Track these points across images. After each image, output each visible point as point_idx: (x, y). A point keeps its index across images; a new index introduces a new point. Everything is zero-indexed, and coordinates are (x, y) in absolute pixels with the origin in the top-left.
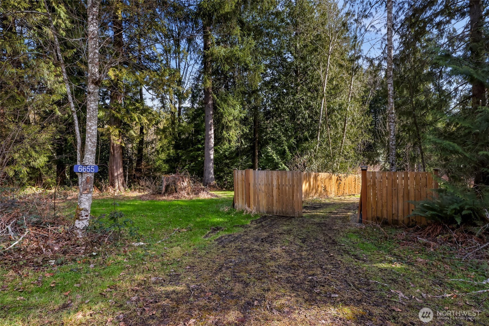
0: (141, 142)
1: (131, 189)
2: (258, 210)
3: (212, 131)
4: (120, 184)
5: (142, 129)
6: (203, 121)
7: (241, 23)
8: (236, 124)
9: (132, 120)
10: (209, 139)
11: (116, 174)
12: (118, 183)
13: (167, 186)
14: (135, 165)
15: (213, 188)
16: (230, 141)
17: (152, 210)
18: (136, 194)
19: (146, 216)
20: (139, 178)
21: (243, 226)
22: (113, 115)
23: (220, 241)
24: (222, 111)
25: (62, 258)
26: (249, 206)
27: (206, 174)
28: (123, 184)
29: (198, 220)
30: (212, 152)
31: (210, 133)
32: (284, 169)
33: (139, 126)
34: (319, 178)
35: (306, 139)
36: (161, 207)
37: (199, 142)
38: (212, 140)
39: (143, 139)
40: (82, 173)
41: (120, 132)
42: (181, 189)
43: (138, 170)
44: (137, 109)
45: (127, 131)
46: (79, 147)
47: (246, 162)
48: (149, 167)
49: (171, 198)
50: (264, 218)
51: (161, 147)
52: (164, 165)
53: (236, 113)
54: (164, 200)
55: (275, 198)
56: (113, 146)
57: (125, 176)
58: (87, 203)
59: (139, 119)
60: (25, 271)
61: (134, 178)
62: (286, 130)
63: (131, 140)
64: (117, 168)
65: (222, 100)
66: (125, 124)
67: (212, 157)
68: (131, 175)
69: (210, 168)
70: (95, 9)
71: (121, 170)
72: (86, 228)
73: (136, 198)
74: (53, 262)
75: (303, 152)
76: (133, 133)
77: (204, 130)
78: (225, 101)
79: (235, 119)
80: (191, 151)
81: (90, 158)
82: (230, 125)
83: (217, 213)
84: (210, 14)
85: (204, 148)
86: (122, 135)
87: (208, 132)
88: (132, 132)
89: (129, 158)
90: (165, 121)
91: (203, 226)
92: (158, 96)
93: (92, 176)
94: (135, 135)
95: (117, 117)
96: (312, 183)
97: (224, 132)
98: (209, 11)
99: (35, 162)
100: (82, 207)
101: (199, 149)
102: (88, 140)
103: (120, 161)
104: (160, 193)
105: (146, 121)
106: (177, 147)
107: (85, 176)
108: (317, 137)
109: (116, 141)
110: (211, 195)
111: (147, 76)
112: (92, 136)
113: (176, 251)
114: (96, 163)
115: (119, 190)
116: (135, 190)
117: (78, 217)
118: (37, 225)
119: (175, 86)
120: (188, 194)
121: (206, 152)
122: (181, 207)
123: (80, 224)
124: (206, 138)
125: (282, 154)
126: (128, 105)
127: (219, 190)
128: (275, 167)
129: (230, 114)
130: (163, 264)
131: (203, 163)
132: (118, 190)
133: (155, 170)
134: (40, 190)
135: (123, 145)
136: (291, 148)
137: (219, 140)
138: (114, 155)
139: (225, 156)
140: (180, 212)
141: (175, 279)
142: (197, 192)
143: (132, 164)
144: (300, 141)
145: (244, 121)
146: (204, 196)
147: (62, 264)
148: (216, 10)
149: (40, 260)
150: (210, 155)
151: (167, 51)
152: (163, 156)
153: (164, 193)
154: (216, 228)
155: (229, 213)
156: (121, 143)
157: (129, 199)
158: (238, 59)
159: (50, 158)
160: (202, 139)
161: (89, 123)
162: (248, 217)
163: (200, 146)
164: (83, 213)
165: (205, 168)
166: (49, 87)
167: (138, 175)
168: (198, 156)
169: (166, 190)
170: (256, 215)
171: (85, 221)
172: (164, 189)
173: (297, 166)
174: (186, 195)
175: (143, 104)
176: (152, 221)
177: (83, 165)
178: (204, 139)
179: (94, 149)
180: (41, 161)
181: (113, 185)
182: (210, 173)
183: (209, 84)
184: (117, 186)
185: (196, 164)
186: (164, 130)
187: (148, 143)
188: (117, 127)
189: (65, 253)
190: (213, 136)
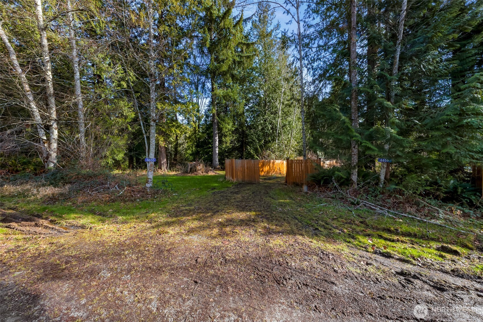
0: (177, 144)
1: (171, 171)
2: (237, 180)
3: (217, 137)
4: (165, 168)
5: (177, 137)
6: (212, 132)
7: (233, 76)
8: (230, 134)
9: (171, 132)
10: (216, 142)
11: (162, 162)
12: (164, 167)
13: (191, 169)
14: (173, 156)
15: (219, 169)
16: (226, 143)
17: (182, 181)
18: (174, 173)
19: (180, 183)
20: (175, 164)
21: (227, 187)
22: (160, 129)
23: (214, 193)
24: (222, 126)
25: (142, 199)
26: (233, 178)
27: (214, 162)
28: (166, 168)
29: (205, 185)
30: (217, 149)
31: (216, 138)
32: (257, 159)
33: (175, 135)
34: (275, 163)
35: (270, 142)
36: (187, 179)
37: (210, 143)
38: (217, 142)
39: (177, 143)
40: (148, 162)
41: (164, 139)
42: (199, 170)
43: (175, 160)
44: (173, 126)
45: (169, 138)
46: (147, 150)
47: (238, 154)
48: (181, 158)
49: (193, 175)
50: (240, 184)
51: (188, 147)
52: (191, 157)
53: (229, 127)
54: (189, 176)
55: (246, 174)
56: (161, 147)
57: (168, 164)
58: (151, 176)
59: (175, 131)
60: (127, 203)
61: (173, 164)
62: (258, 136)
63: (170, 143)
64: (163, 158)
65: (221, 120)
66: (167, 134)
67: (217, 152)
68: (171, 163)
69: (217, 159)
70: (153, 87)
71: (165, 160)
72: (151, 187)
73: (174, 175)
74: (138, 200)
75: (268, 148)
76: (172, 140)
77: (213, 137)
78: (224, 121)
79: (229, 130)
80: (206, 149)
81: (152, 155)
82: (226, 134)
83: (216, 182)
84: (214, 72)
85: (212, 147)
86: (165, 140)
88: (171, 138)
89: (170, 152)
90: (189, 133)
91: (207, 188)
92: (185, 118)
93: (153, 163)
94: (173, 140)
95: (163, 131)
96: (271, 166)
97: (223, 138)
98: (213, 70)
99: (117, 157)
100: (149, 177)
101: (210, 148)
102: (151, 147)
103: (164, 155)
104: (187, 172)
105: (179, 132)
106: (197, 146)
107: (150, 163)
108: (276, 140)
109: (162, 144)
110: (215, 173)
111: (179, 107)
112: (153, 145)
113: (192, 197)
114: (155, 157)
115: (164, 171)
116: (173, 171)
117: (147, 182)
118: (129, 186)
119: (195, 113)
120: (202, 172)
121: (214, 149)
122: (198, 179)
123: (148, 185)
124: (214, 141)
125: (256, 150)
126: (169, 123)
127: (222, 171)
128: (252, 157)
129: (226, 128)
130: (186, 201)
131: (212, 155)
133: (185, 160)
134: (120, 172)
135: (166, 146)
136: (261, 146)
137: (220, 142)
138: (161, 152)
139: (225, 151)
140: (196, 181)
141: (190, 205)
142: (207, 172)
143: (172, 156)
144: (266, 142)
145: (234, 132)
146: (211, 174)
147: (142, 201)
148: (217, 69)
149: (133, 199)
150: (216, 151)
151: (190, 93)
152: (189, 152)
153: (189, 173)
154: (214, 188)
155: (222, 182)
156: (165, 145)
157: (170, 175)
158: (230, 97)
159: (125, 154)
160: (212, 142)
161: (151, 139)
162: (232, 183)
163: (210, 146)
164: (150, 180)
165: (213, 158)
166: (125, 114)
167: (175, 163)
168: (210, 151)
169: (190, 171)
170: (236, 183)
171: (150, 184)
172: (189, 170)
173: (264, 157)
174: (201, 173)
175: (177, 123)
176: (182, 185)
177: (149, 158)
178: (213, 142)
179: (154, 151)
180: (120, 156)
181: (160, 168)
182: (216, 161)
183: (214, 111)
184: (163, 169)
185: (208, 156)
186: (189, 137)
187: (180, 145)
188: (163, 136)
189: (143, 197)
190: (217, 140)
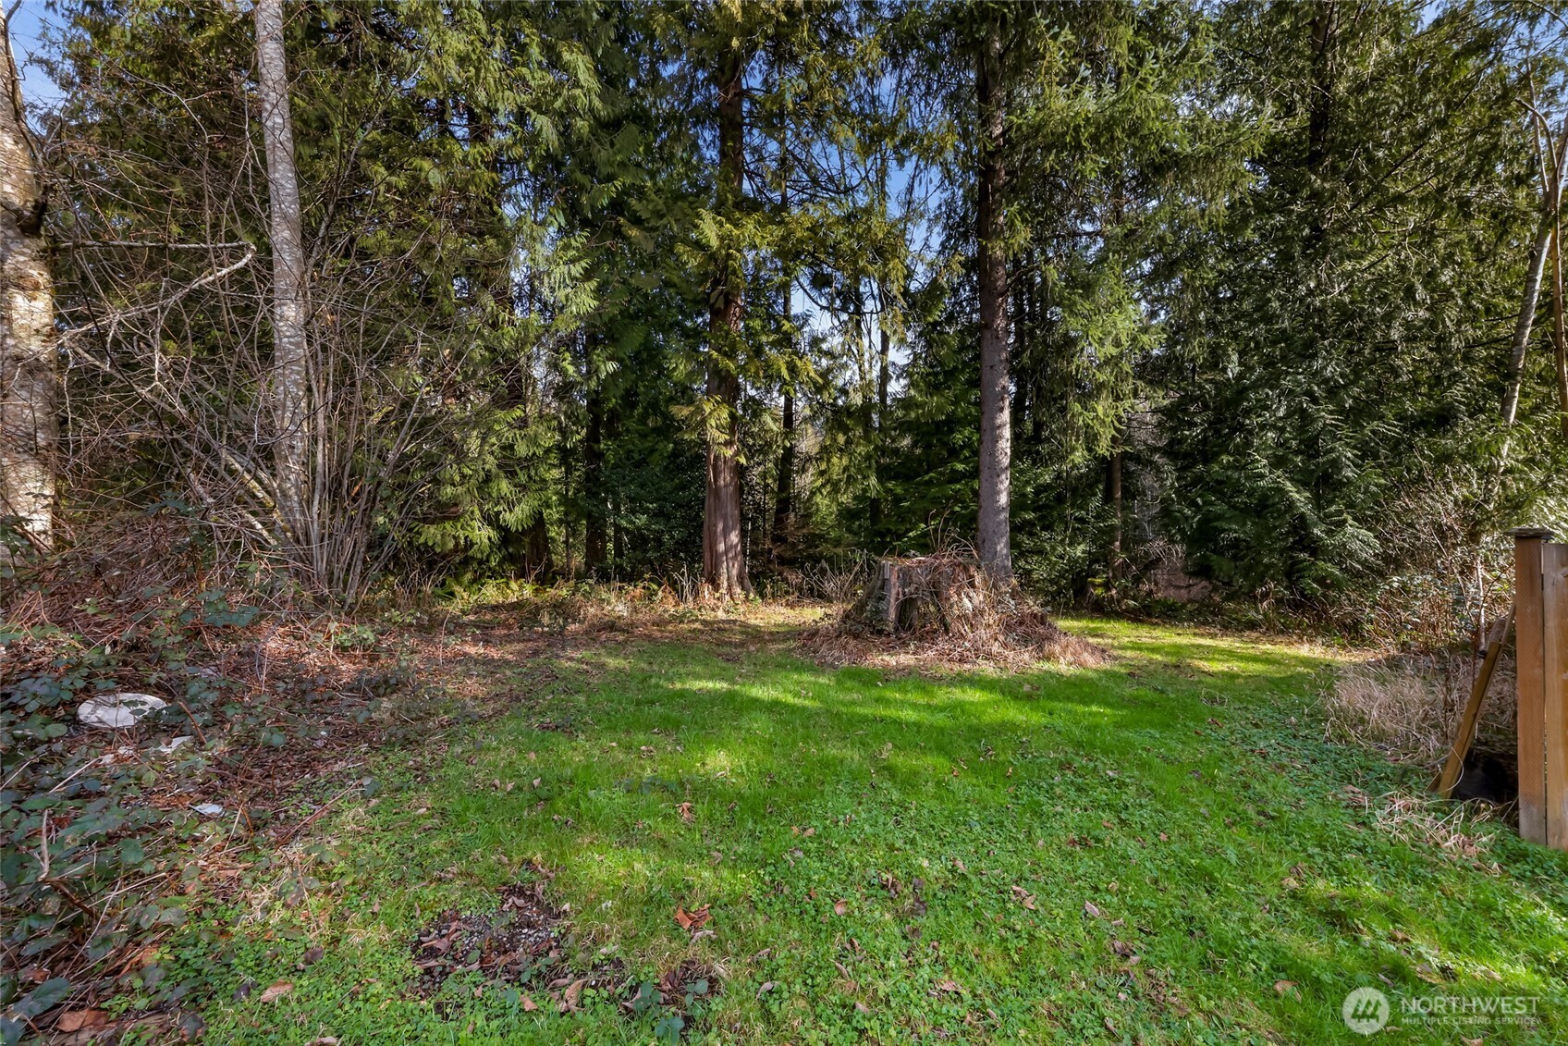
1: (763, 596)
3: (1006, 416)
4: (734, 580)
9: (769, 376)
10: (996, 440)
11: (721, 548)
12: (728, 576)
13: (906, 605)
14: (771, 521)
18: (778, 611)
27: (985, 554)
28: (741, 580)
30: (1004, 484)
31: (997, 421)
38: (1005, 445)
41: (732, 417)
43: (780, 538)
44: (783, 342)
45: (755, 415)
56: (715, 465)
59: (792, 371)
61: (771, 561)
64: (724, 529)
67: (1003, 499)
68: (761, 553)
71: (735, 536)
76: (770, 424)
86: (737, 427)
87: (994, 418)
88: (767, 419)
94: (775, 429)
95: (727, 372)
97: (1078, 407)
99: (511, 511)
103: (732, 510)
104: (881, 631)
105: (814, 376)
109: (723, 447)
115: (731, 597)
116: (775, 598)
121: (983, 486)
124: (986, 437)
126: (758, 333)
132: (727, 597)
135: (743, 460)
138: (717, 494)
143: (765, 519)
150: (996, 492)
156: (737, 453)
160: (964, 447)
165: (980, 536)
167: (779, 552)
172: (893, 613)
181: (713, 581)
182: (995, 552)
184: (725, 584)
188: (727, 401)
190: (1007, 431)
